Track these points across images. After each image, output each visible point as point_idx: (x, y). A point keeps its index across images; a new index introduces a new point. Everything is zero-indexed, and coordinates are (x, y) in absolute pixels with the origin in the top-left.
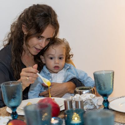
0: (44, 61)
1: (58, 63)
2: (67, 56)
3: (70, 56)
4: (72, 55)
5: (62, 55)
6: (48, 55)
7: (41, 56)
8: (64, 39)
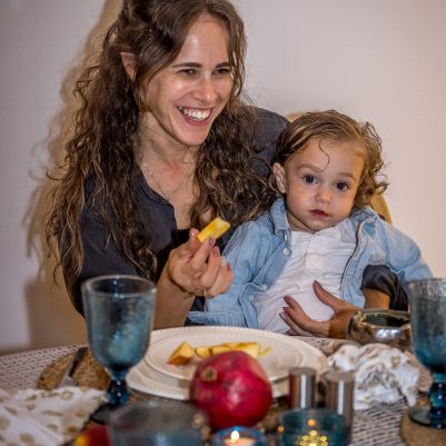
0: (282, 185)
1: (329, 203)
2: (363, 184)
3: (376, 187)
4: (385, 186)
5: (349, 175)
6: (300, 167)
7: (277, 164)
8: (367, 124)
